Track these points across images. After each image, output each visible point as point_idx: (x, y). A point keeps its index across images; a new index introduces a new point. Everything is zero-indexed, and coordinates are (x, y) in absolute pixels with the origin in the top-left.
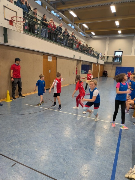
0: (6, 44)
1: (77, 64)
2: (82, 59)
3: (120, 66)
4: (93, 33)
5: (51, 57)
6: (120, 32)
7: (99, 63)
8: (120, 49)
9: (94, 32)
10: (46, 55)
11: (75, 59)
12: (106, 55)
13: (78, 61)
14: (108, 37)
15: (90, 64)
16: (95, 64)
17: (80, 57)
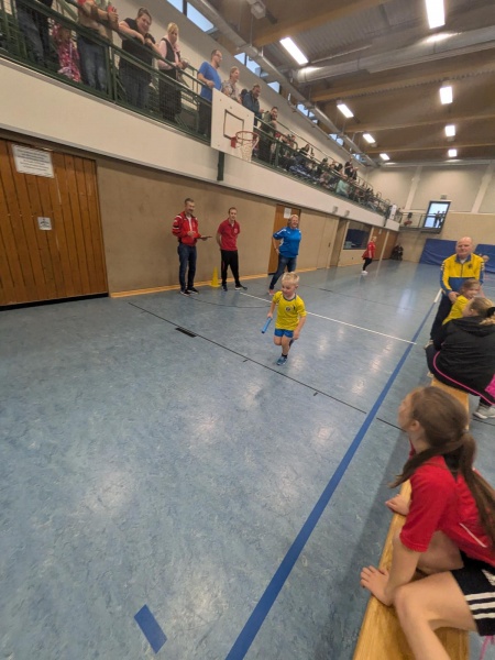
0: (221, 183)
1: (339, 228)
2: (350, 217)
3: (436, 237)
4: (385, 157)
5: (290, 210)
6: (453, 153)
7: (387, 227)
8: (444, 197)
9: (388, 154)
10: (281, 205)
11: (337, 217)
12: (406, 211)
13: (342, 220)
14: (421, 165)
15: (367, 230)
16: (377, 228)
17: (348, 212)
